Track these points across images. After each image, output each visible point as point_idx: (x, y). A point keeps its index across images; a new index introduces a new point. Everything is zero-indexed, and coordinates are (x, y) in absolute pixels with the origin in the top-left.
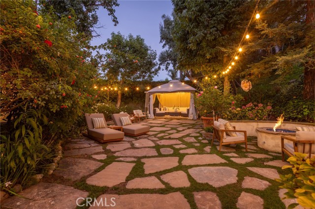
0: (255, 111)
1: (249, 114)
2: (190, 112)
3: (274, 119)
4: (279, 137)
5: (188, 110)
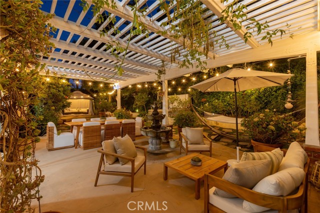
5: (88, 110)
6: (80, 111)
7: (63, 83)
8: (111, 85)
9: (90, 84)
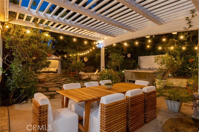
0: (89, 69)
1: (87, 70)
2: (59, 71)
3: (95, 71)
4: (96, 76)
5: (57, 70)
6: (50, 70)
7: (46, 37)
8: (95, 43)
9: (75, 40)
